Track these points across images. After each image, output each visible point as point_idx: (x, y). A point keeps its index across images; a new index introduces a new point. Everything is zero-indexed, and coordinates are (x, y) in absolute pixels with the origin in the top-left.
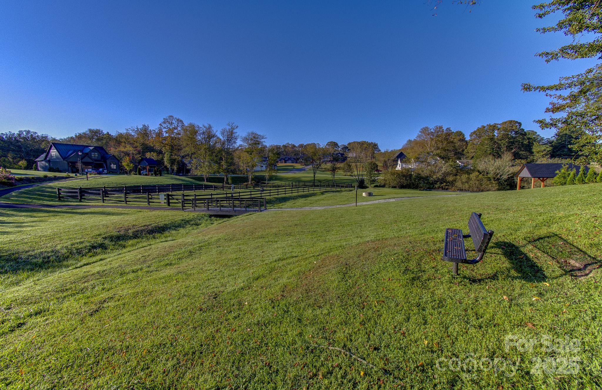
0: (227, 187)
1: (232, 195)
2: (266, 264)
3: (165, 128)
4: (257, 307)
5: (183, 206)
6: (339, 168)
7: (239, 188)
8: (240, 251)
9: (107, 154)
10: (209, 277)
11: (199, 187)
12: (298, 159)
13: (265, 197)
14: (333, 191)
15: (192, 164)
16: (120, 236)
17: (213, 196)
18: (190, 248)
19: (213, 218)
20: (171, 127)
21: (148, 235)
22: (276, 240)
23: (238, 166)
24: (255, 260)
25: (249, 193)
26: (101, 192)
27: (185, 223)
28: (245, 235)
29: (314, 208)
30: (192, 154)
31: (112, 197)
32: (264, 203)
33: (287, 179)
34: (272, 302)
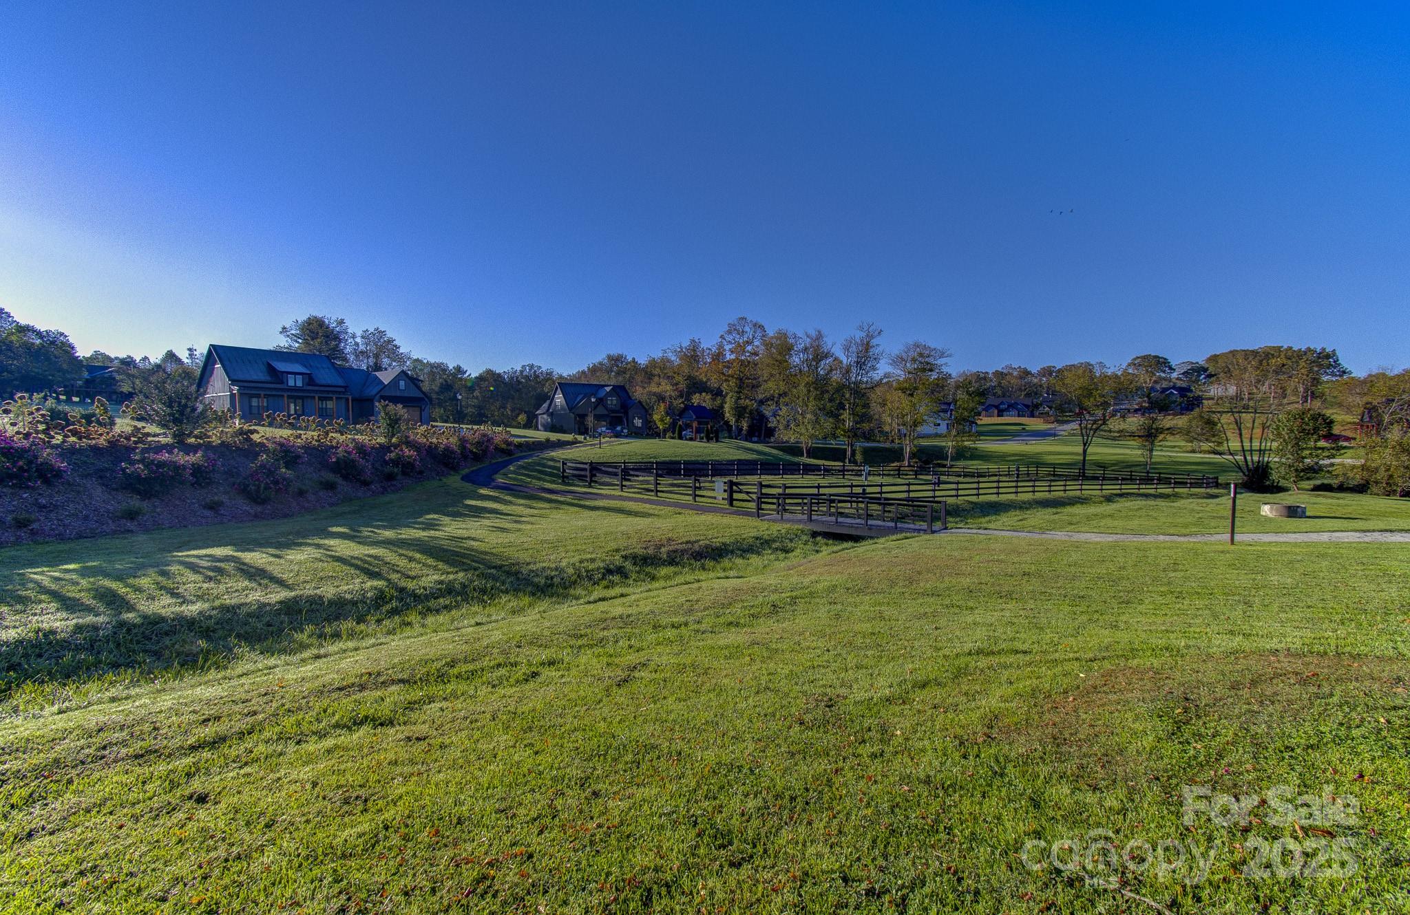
0: (852, 471)
1: (864, 490)
2: (944, 656)
3: (730, 342)
4: (924, 746)
5: (759, 509)
6: (1171, 431)
7: (880, 475)
8: (882, 618)
9: (630, 397)
10: (816, 664)
11: (792, 469)
12: (1037, 406)
13: (944, 499)
14: (1146, 496)
15: (778, 417)
16: (648, 558)
17: (822, 491)
18: (774, 597)
19: (819, 538)
20: (741, 341)
21: (692, 561)
22: (971, 604)
23: (880, 424)
24: (916, 644)
25: (905, 488)
26: (619, 471)
27: (762, 544)
28: (893, 584)
29: (1082, 537)
30: (780, 395)
31: (635, 481)
32: (943, 514)
33: (1002, 458)
34: (961, 743)
